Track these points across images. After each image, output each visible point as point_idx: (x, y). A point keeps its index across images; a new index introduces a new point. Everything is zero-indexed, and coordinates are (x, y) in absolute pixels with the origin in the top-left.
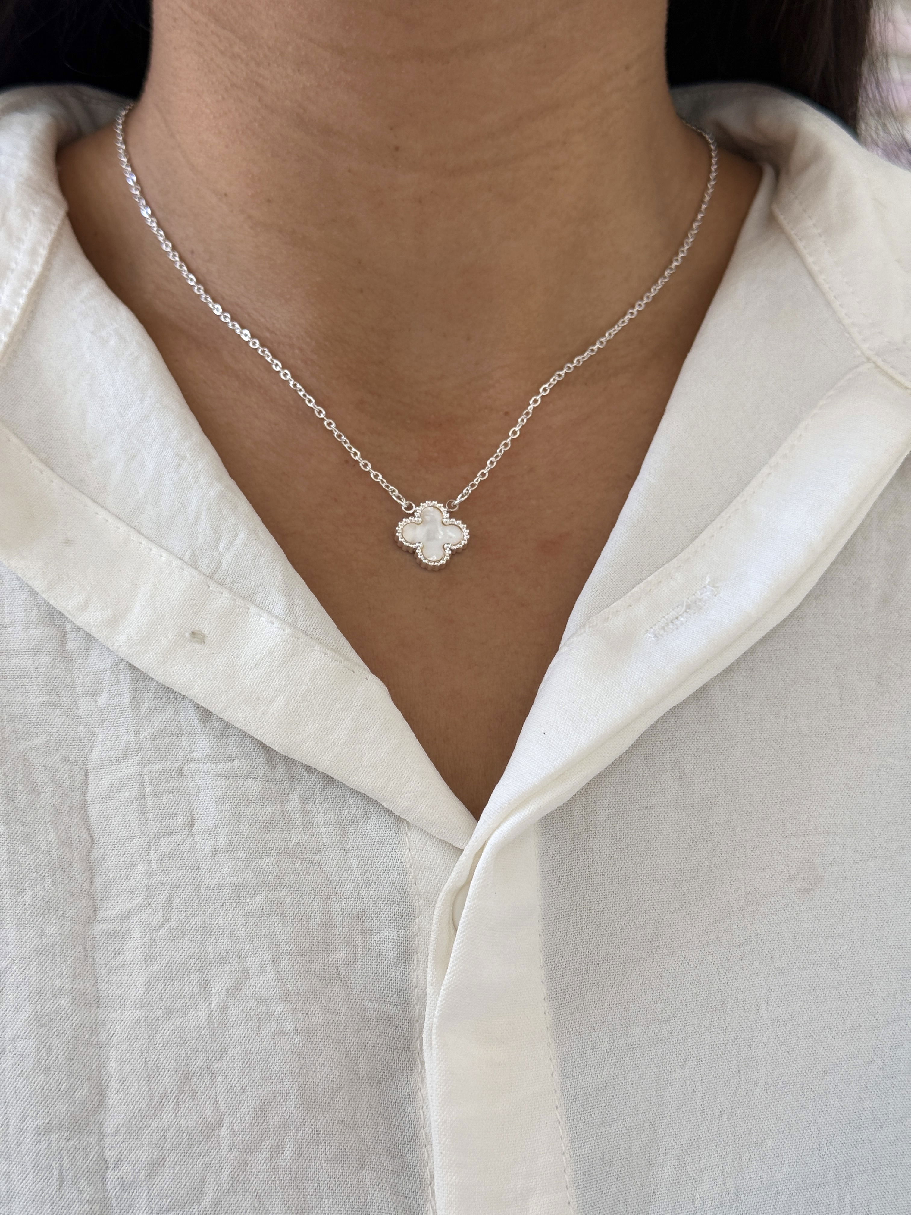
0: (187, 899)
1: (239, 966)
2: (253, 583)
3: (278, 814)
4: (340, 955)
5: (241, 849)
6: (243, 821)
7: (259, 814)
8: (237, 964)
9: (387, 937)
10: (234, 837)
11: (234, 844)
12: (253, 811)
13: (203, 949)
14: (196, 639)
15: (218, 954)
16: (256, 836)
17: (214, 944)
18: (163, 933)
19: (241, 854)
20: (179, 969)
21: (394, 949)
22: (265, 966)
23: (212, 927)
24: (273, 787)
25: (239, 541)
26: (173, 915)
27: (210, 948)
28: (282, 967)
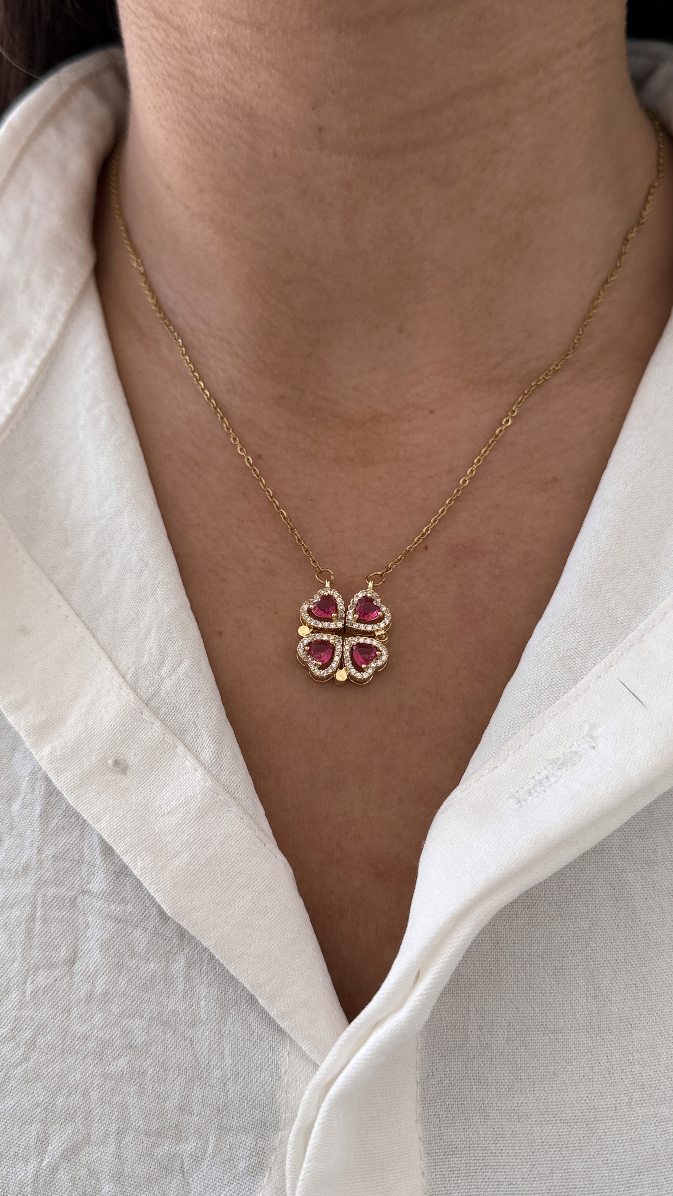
0: (51, 1041)
1: (83, 1129)
2: (186, 720)
3: (160, 973)
4: (189, 1147)
5: (116, 1002)
6: (124, 973)
7: (141, 969)
8: (81, 1125)
9: (244, 1143)
10: (111, 987)
11: (109, 995)
12: (136, 964)
13: (52, 1099)
14: (118, 769)
15: (66, 1109)
16: (133, 993)
17: (65, 1097)
18: (19, 1072)
19: (115, 1009)
20: (24, 1114)
21: (248, 1158)
22: (108, 1137)
23: (68, 1078)
24: (160, 942)
25: (182, 670)
26: (34, 1054)
27: (60, 1101)
28: (124, 1142)
